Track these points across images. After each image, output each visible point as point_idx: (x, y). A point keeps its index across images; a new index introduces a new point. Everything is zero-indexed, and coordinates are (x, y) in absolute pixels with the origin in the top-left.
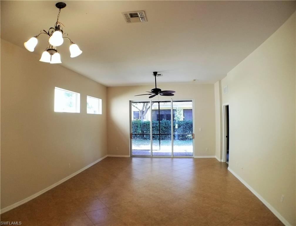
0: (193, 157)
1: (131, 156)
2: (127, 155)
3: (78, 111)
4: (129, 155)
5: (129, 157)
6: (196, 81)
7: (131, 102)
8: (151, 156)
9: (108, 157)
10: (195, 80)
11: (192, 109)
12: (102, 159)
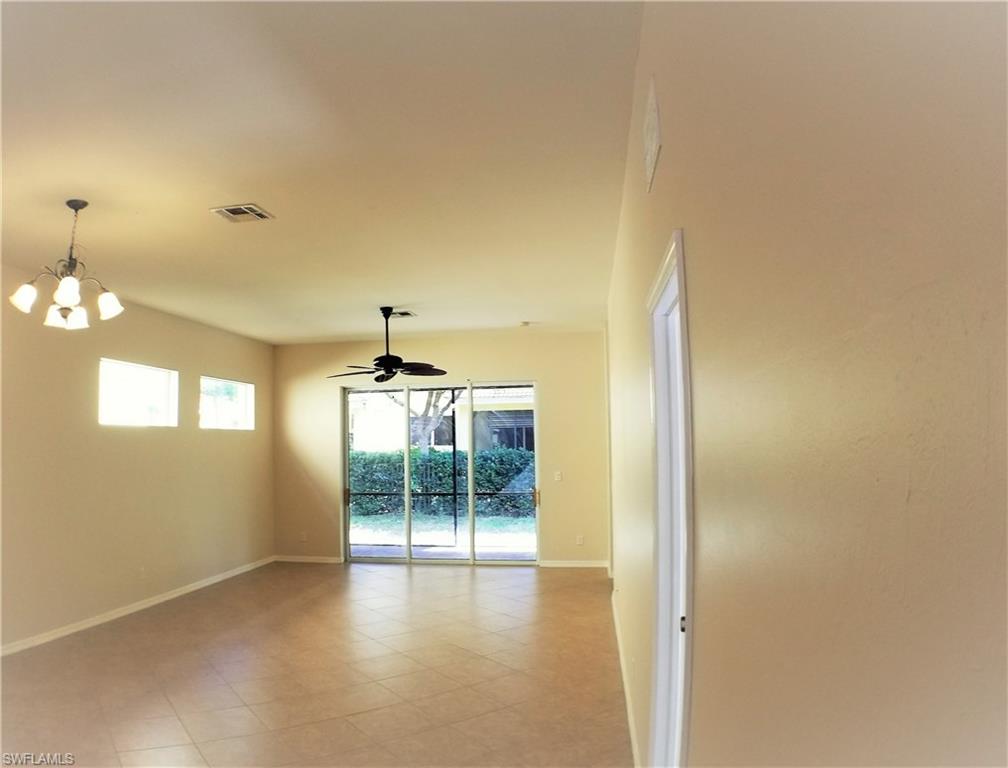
0: (536, 563)
1: (346, 560)
2: (334, 556)
3: (173, 422)
4: (339, 556)
5: (340, 564)
6: (531, 325)
7: (345, 391)
8: (407, 560)
9: (276, 562)
10: (526, 323)
11: (531, 412)
12: (253, 568)
